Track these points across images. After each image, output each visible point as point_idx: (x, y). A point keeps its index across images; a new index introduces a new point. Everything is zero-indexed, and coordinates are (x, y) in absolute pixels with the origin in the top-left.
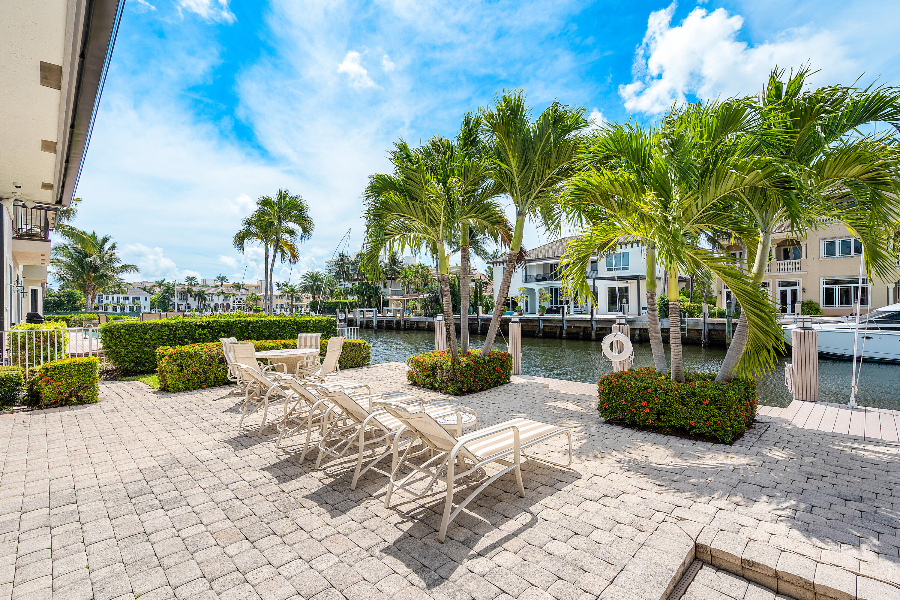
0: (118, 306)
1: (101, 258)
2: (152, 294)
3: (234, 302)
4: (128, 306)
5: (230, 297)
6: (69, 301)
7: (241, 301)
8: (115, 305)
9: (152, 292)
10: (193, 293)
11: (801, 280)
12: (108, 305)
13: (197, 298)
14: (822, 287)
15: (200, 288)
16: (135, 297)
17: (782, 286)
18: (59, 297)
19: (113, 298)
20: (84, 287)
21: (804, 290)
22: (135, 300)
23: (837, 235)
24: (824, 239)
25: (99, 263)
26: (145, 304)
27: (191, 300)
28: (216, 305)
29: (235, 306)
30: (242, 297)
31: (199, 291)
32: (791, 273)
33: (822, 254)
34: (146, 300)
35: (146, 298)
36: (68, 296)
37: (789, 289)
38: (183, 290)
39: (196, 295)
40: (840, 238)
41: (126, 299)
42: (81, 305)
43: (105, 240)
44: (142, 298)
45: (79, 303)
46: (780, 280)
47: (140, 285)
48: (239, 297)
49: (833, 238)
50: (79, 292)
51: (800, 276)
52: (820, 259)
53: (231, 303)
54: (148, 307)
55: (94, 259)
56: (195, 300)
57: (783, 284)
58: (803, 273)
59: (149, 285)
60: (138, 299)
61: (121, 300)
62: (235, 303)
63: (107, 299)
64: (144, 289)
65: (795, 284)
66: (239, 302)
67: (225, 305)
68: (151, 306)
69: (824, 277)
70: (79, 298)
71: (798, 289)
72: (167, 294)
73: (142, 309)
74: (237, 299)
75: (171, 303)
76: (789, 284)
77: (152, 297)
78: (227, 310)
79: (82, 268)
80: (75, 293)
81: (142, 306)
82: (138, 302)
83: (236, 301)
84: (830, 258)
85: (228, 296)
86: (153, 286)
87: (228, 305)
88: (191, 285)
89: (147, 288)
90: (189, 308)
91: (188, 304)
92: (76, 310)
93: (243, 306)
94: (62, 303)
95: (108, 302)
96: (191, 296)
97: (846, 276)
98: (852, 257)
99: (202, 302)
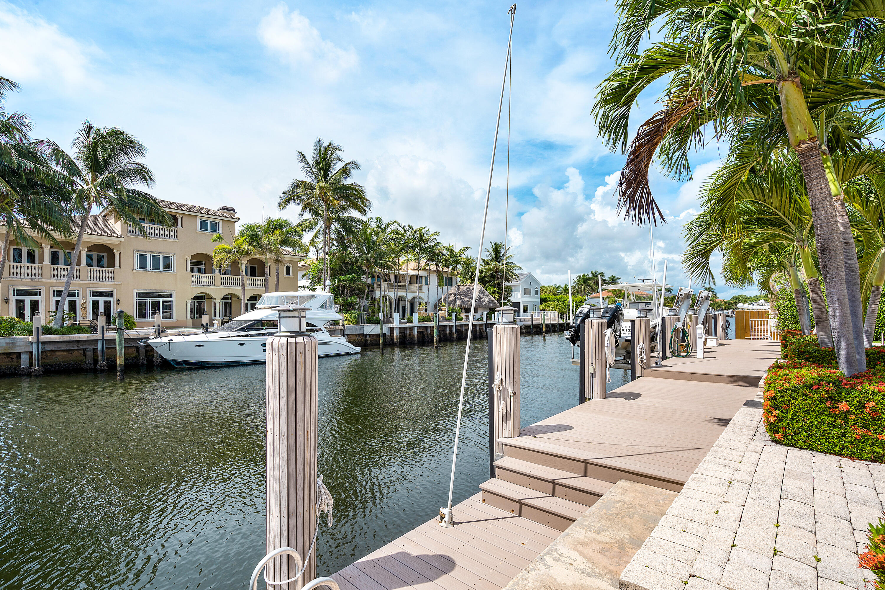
11: (115, 291)
14: (135, 299)
17: (94, 296)
21: (118, 301)
23: (149, 249)
24: (138, 251)
32: (105, 283)
33: (136, 267)
37: (101, 300)
40: (152, 252)
46: (92, 289)
49: (145, 252)
51: (114, 286)
52: (134, 271)
57: (94, 294)
58: (117, 283)
65: (108, 295)
69: (138, 289)
71: (112, 300)
76: (101, 295)
84: (142, 271)
97: (157, 290)
98: (161, 272)
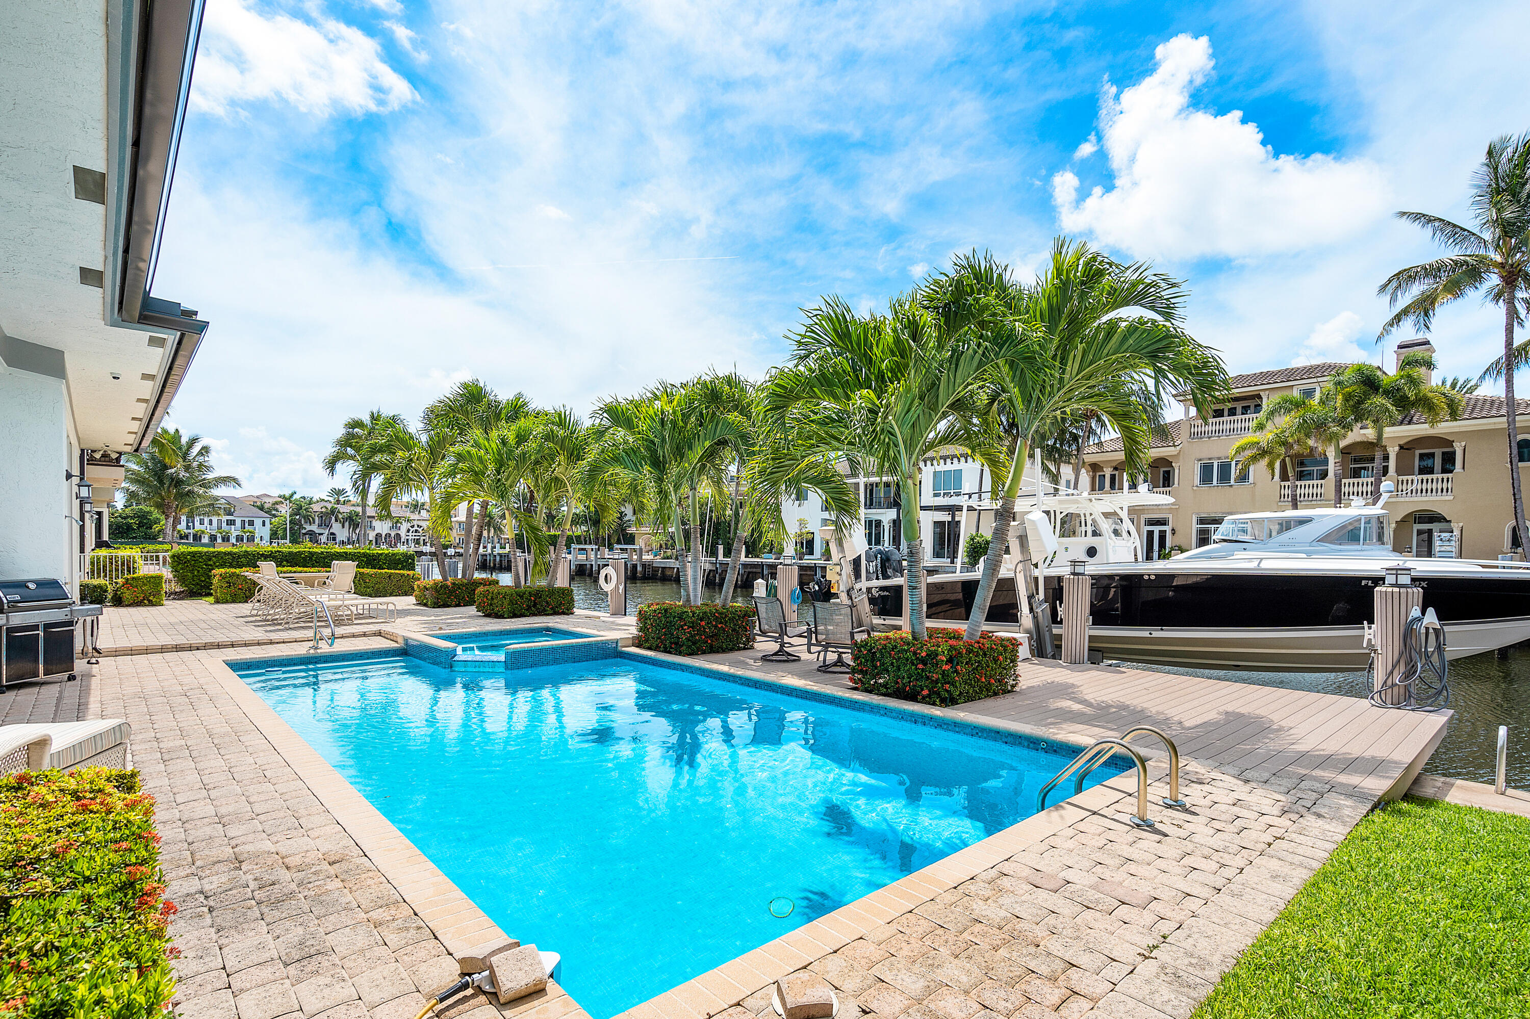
0: (219, 535)
1: (187, 468)
2: (274, 516)
3: (408, 531)
4: (234, 535)
5: (401, 523)
6: (140, 525)
7: (420, 530)
8: (213, 533)
9: (274, 512)
10: (340, 516)
11: (1170, 516)
12: (203, 532)
13: (347, 524)
14: (1195, 527)
15: (352, 508)
16: (247, 520)
18: (125, 518)
19: (211, 521)
20: (163, 507)
21: (1173, 531)
22: (247, 525)
23: (1217, 455)
24: (1200, 460)
25: (183, 474)
26: (262, 531)
27: (336, 527)
28: (378, 536)
29: (410, 538)
30: (420, 523)
31: (351, 513)
33: (1197, 481)
34: (264, 525)
35: (264, 523)
36: (139, 517)
37: (1156, 529)
38: (324, 510)
39: (345, 519)
40: (1219, 458)
41: (231, 523)
42: (159, 531)
43: (193, 441)
44: (258, 522)
45: (156, 528)
47: (256, 500)
48: (415, 523)
49: (1210, 459)
50: (156, 514)
51: (1170, 511)
52: (1197, 488)
53: (403, 533)
54: (267, 537)
55: (177, 469)
56: (343, 527)
58: (1174, 507)
59: (271, 501)
60: (251, 523)
61: (224, 525)
62: (410, 534)
63: (202, 522)
64: (261, 508)
65: (1163, 522)
66: (416, 531)
67: (393, 535)
68: (271, 535)
69: (1197, 514)
70: (157, 521)
71: (1167, 528)
72: (298, 517)
73: (257, 540)
74: (413, 526)
75: (304, 531)
76: (1158, 523)
77: (273, 520)
78: (395, 545)
79: (161, 482)
80: (150, 513)
81: (256, 535)
82: (251, 528)
83: (412, 530)
84: (1206, 487)
85: (397, 522)
86: (276, 503)
87: (398, 536)
88: (338, 502)
89: (266, 506)
90: (334, 539)
91: (333, 534)
92: (152, 538)
93: (422, 538)
94: (129, 527)
95: (202, 528)
96: (336, 521)
98: (1231, 486)
99: (354, 530)
